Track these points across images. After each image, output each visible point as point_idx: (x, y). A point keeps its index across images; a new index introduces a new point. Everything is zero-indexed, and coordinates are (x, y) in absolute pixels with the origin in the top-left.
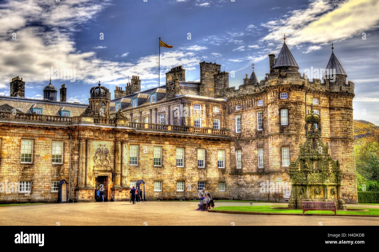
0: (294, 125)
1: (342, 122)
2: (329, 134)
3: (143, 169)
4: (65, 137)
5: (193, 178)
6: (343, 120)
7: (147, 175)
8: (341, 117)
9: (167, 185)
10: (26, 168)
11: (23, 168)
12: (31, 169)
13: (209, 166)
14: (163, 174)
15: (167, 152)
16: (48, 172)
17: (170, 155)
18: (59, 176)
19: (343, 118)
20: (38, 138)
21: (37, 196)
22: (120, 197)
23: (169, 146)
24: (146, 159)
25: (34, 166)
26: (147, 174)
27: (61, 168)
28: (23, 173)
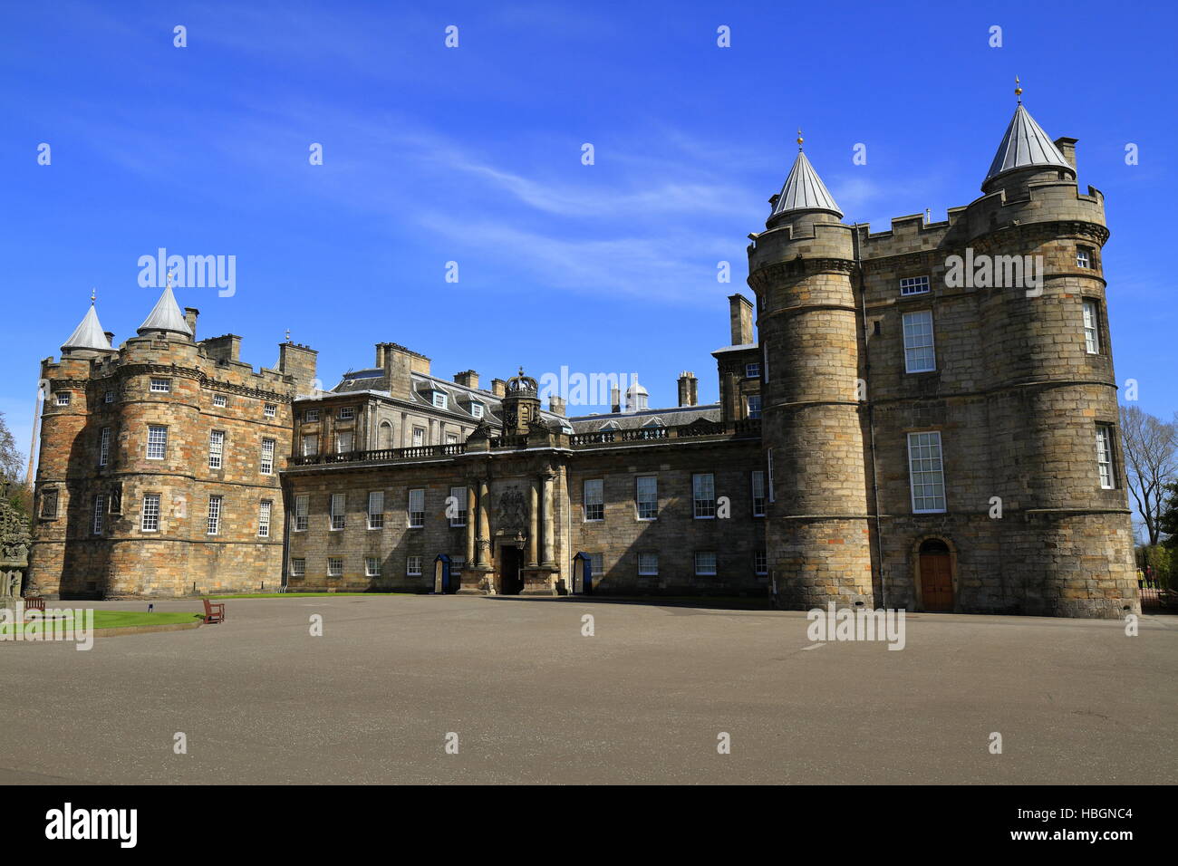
0: (780, 380)
1: (1009, 328)
2: (975, 382)
5: (739, 543)
6: (1010, 324)
8: (1004, 316)
9: (670, 561)
10: (415, 535)
11: (410, 535)
12: (420, 538)
14: (659, 536)
15: (667, 487)
19: (1010, 316)
20: (430, 484)
21: (428, 581)
25: (425, 532)
26: (619, 538)
28: (409, 544)
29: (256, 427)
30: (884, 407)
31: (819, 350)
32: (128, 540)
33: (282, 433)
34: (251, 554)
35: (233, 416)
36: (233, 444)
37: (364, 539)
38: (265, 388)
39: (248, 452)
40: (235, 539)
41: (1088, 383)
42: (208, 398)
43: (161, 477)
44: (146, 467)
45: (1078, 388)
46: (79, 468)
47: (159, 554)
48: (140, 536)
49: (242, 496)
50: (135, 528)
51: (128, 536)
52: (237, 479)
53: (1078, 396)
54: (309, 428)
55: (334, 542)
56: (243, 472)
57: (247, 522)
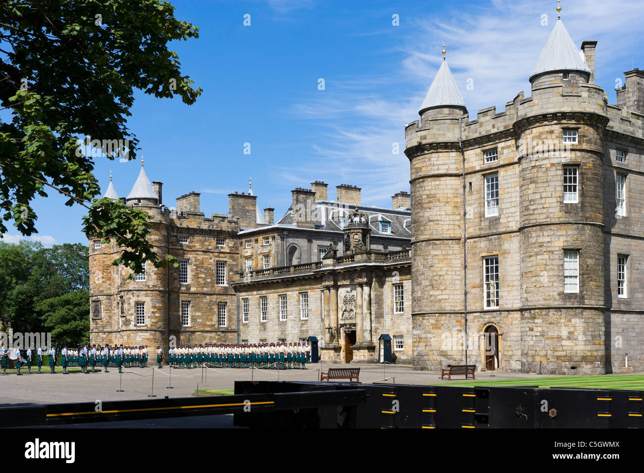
20: (310, 290)
29: (211, 255)
30: (472, 240)
31: (431, 205)
32: (129, 331)
33: (230, 257)
34: (215, 338)
35: (193, 249)
36: (195, 267)
37: (277, 327)
38: (215, 228)
39: (206, 271)
40: (201, 329)
41: (559, 224)
42: (175, 238)
43: (144, 292)
44: (135, 286)
45: (552, 227)
46: (110, 286)
47: (147, 339)
48: (135, 328)
49: (204, 301)
50: (133, 323)
51: (129, 328)
52: (200, 290)
53: (552, 233)
54: (247, 252)
55: (262, 329)
56: (204, 285)
57: (209, 318)
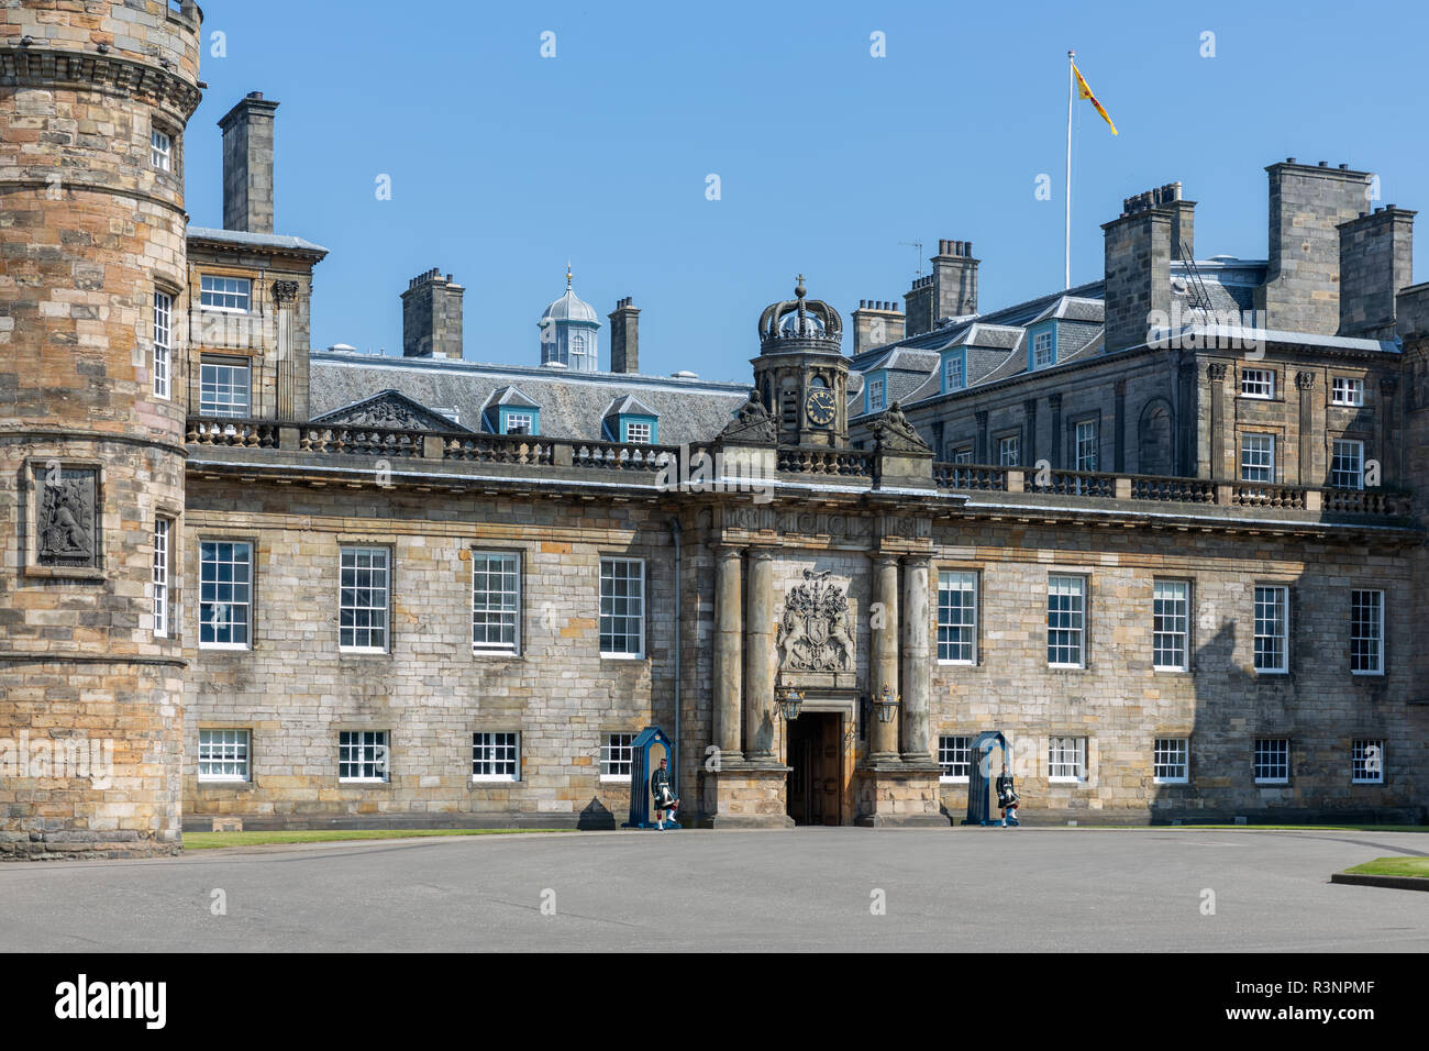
3: (998, 683)
4: (652, 536)
5: (1233, 721)
7: (1016, 709)
9: (1112, 755)
10: (496, 674)
11: (482, 673)
12: (517, 682)
13: (1308, 663)
14: (1093, 702)
15: (1110, 601)
16: (584, 693)
17: (1122, 615)
18: (631, 713)
20: (538, 544)
21: (544, 797)
22: (900, 807)
23: (1118, 572)
24: (1012, 635)
25: (527, 666)
26: (1016, 703)
27: (638, 678)
28: (481, 699)
32: (130, 662)
51: (123, 648)
55: (222, 682)
